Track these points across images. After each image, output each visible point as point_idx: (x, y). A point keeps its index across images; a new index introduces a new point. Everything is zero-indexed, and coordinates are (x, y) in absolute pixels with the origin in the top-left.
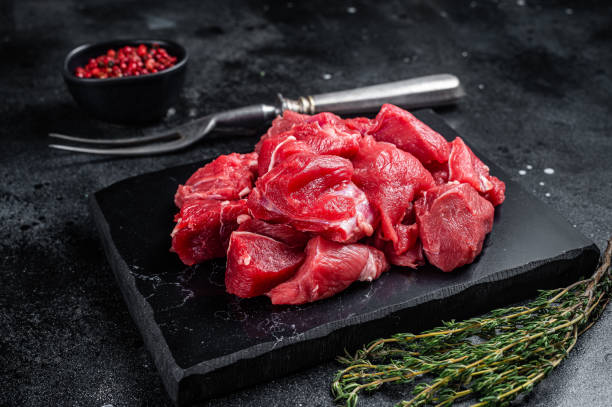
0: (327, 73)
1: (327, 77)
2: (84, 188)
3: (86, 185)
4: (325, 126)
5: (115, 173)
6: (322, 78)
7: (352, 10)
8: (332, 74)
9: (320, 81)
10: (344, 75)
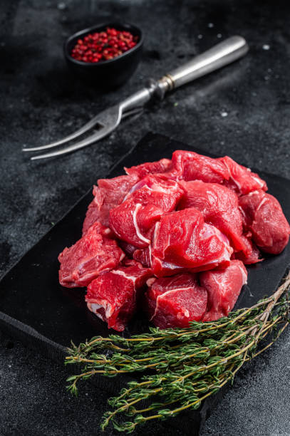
0: (226, 111)
1: (225, 114)
2: (15, 196)
3: (18, 192)
4: (153, 186)
5: (41, 184)
6: (220, 115)
7: (266, 47)
8: (228, 112)
9: (217, 118)
10: (237, 115)
